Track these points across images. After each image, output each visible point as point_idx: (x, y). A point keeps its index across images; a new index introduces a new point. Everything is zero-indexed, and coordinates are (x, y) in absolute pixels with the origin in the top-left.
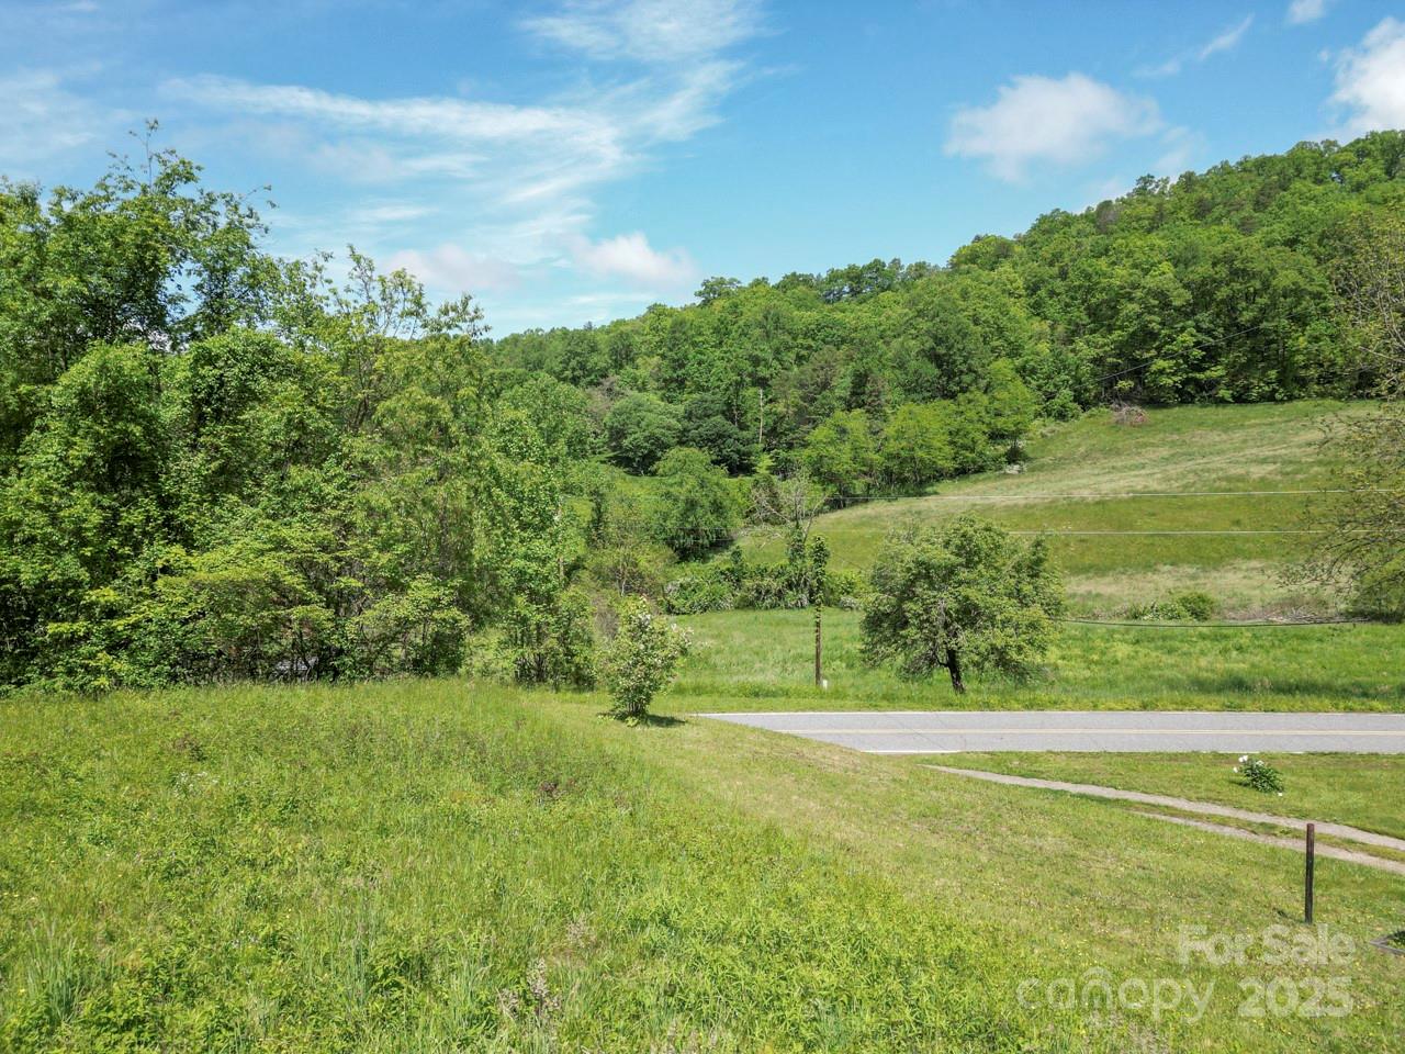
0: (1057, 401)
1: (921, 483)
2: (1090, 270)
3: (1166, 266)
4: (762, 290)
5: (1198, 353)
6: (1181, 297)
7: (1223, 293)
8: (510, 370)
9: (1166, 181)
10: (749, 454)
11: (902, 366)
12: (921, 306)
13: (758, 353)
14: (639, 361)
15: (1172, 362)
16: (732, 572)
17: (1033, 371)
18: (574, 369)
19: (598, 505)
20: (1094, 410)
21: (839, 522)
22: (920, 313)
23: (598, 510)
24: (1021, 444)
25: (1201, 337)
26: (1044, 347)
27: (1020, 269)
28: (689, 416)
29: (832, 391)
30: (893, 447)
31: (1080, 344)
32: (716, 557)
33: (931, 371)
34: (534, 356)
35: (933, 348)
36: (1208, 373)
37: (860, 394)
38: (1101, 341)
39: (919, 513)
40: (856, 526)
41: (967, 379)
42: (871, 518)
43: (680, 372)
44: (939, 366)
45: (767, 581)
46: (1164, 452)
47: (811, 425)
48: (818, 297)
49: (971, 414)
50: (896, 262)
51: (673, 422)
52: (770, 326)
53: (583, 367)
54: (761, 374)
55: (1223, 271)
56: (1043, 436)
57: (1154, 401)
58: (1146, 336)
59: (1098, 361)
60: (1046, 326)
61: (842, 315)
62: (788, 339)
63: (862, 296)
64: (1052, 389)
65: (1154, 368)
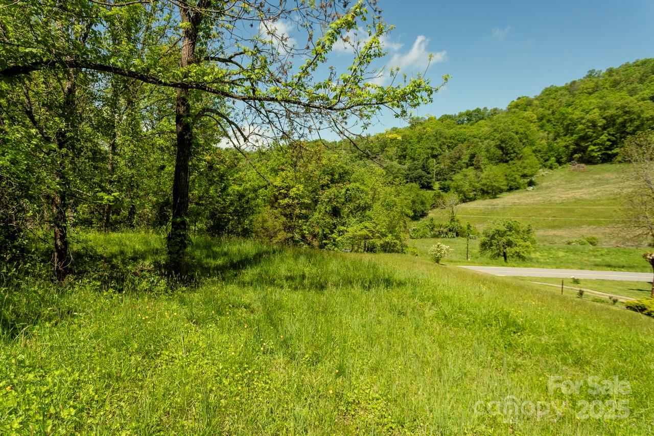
1: (496, 194)
2: (564, 112)
4: (434, 121)
5: (609, 143)
6: (601, 122)
7: (620, 120)
10: (430, 183)
11: (488, 151)
12: (495, 128)
13: (433, 146)
15: (597, 147)
16: (430, 225)
17: (540, 151)
20: (564, 166)
22: (495, 130)
24: (534, 179)
25: (610, 137)
26: (544, 142)
27: (535, 112)
28: (409, 169)
29: (461, 160)
30: (484, 181)
31: (559, 140)
33: (500, 152)
35: (500, 144)
36: (613, 151)
37: (472, 162)
38: (568, 139)
41: (513, 155)
43: (404, 153)
44: (502, 151)
46: (592, 182)
48: (454, 123)
49: (515, 169)
51: (404, 171)
52: (438, 137)
54: (434, 153)
55: (620, 112)
56: (543, 175)
57: (590, 161)
58: (585, 138)
59: (567, 147)
60: (545, 134)
61: (464, 130)
62: (444, 140)
63: (472, 122)
64: (547, 157)
65: (589, 149)
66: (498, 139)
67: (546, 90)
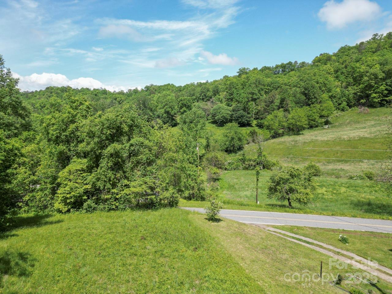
0: (342, 105)
1: (299, 131)
2: (354, 66)
3: (378, 66)
4: (256, 72)
5: (386, 92)
6: (381, 75)
8: (186, 97)
9: (382, 35)
10: (250, 121)
11: (295, 96)
12: (301, 78)
13: (254, 91)
14: (220, 93)
15: (378, 95)
16: (242, 159)
17: (335, 97)
18: (203, 96)
19: (208, 141)
20: (353, 108)
21: (274, 143)
22: (301, 80)
23: (208, 142)
24: (330, 119)
25: (387, 87)
26: (338, 90)
27: (332, 66)
28: (234, 110)
29: (274, 103)
30: (290, 121)
31: (350, 88)
32: (239, 152)
33: (303, 98)
34: (192, 92)
35: (304, 91)
36: (389, 98)
37: (282, 105)
38: (356, 88)
39: (296, 141)
40: (278, 145)
41: (314, 100)
42: (283, 142)
43: (231, 97)
44: (306, 96)
45: (251, 162)
46: (373, 123)
47: (267, 113)
48: (272, 73)
49: (315, 111)
50: (296, 62)
51: (229, 112)
52: (257, 83)
53: (205, 96)
54: (254, 97)
56: (337, 116)
57: (372, 105)
58: (370, 87)
59: (355, 94)
60: (339, 83)
61: (279, 79)
62: (263, 87)
63: (285, 72)
64: (340, 102)
65: (372, 96)
66: (303, 86)
67: (342, 48)
